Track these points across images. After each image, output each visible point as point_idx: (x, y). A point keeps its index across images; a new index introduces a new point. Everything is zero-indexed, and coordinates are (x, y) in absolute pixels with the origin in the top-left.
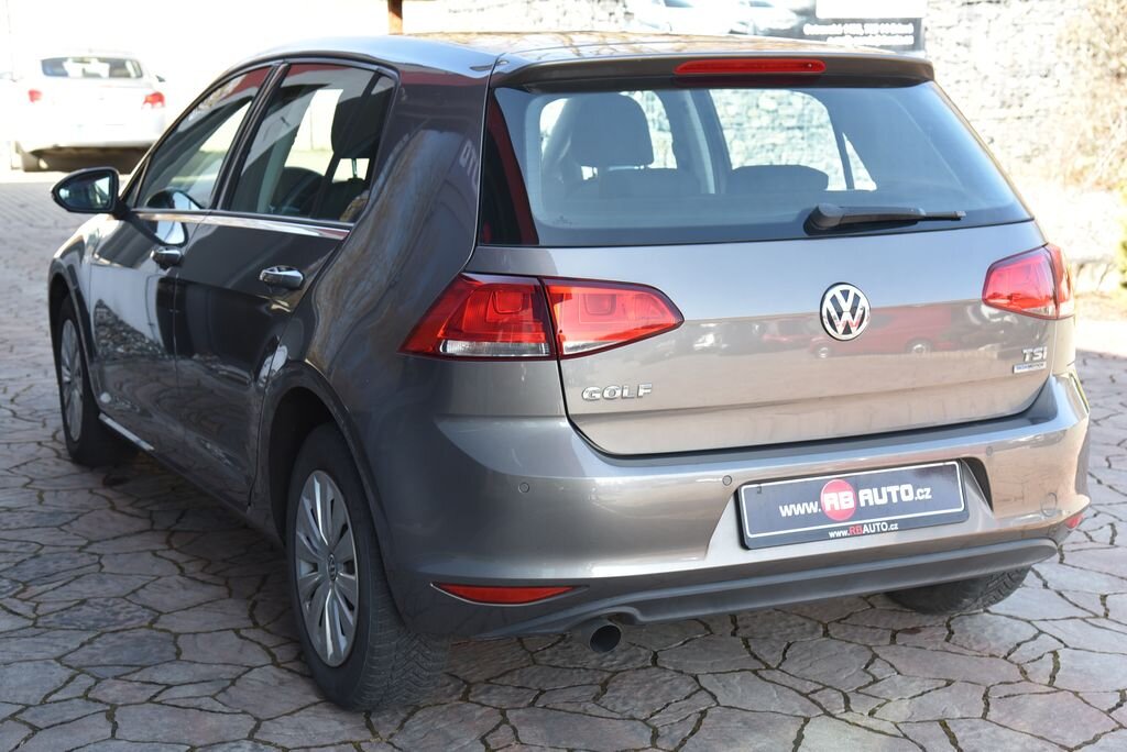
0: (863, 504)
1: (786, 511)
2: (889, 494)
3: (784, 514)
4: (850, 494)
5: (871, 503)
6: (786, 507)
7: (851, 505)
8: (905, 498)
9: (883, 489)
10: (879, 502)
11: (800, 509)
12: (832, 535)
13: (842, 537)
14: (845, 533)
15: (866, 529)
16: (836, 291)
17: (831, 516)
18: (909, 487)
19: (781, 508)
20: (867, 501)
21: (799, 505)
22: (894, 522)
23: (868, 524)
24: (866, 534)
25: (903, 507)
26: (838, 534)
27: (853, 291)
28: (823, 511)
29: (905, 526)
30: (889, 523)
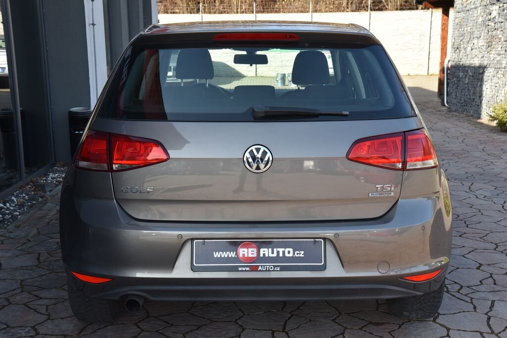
0: (261, 255)
1: (217, 255)
2: (278, 252)
3: (215, 256)
4: (255, 250)
5: (267, 255)
6: (217, 253)
7: (255, 255)
8: (287, 255)
9: (275, 250)
10: (271, 255)
11: (224, 255)
12: (240, 269)
13: (246, 271)
14: (248, 269)
15: (260, 268)
16: (253, 148)
17: (241, 260)
18: (291, 250)
19: (214, 253)
20: (264, 254)
21: (224, 253)
22: (277, 266)
23: (262, 266)
24: (260, 271)
25: (285, 259)
26: (244, 269)
27: (262, 149)
28: (238, 257)
29: (283, 269)
30: (275, 266)
